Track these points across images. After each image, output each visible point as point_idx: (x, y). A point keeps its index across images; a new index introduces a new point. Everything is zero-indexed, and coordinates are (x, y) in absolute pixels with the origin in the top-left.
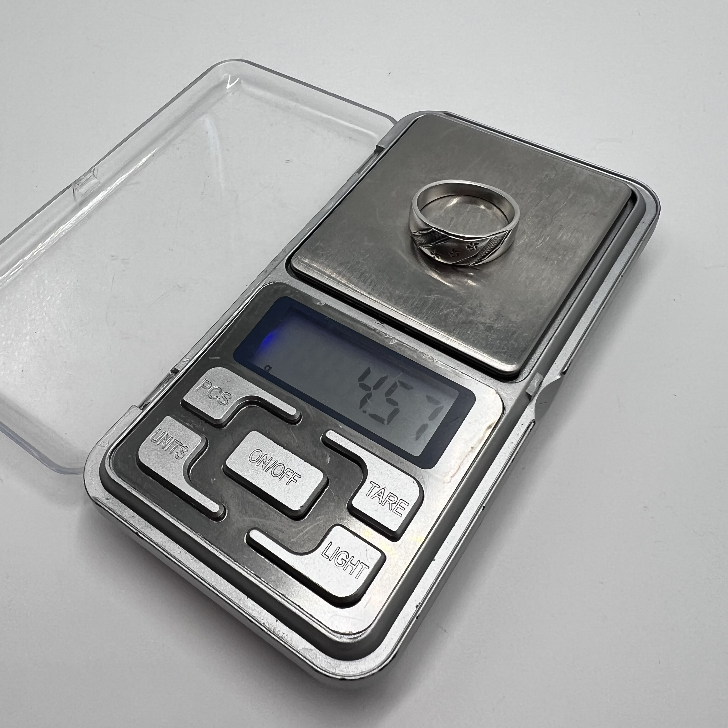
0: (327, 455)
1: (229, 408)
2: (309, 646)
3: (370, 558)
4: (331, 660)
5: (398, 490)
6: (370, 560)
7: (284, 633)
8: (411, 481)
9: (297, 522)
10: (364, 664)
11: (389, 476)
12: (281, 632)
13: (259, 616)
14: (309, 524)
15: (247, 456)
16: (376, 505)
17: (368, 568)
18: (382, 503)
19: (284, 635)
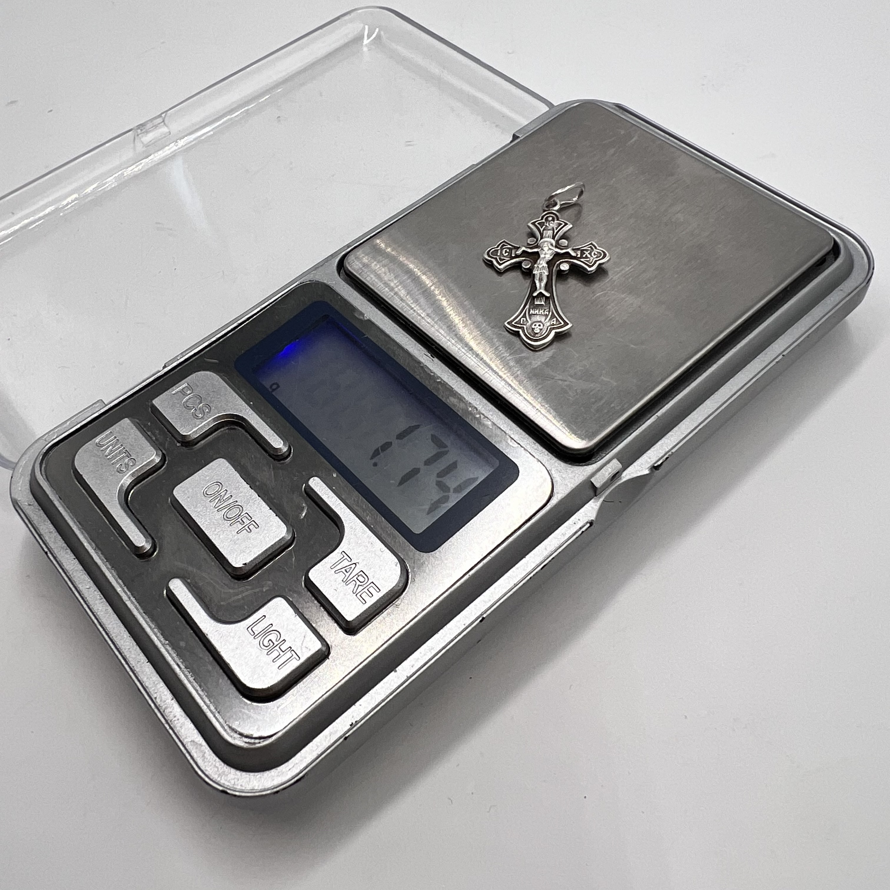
0: (303, 507)
1: (203, 423)
2: (200, 740)
3: (306, 647)
4: (220, 765)
5: (372, 570)
6: (304, 650)
7: (175, 717)
8: (393, 562)
9: (236, 581)
10: (259, 781)
11: (369, 550)
12: (172, 714)
13: (153, 689)
14: (249, 587)
15: (203, 487)
16: (338, 583)
17: (298, 659)
18: (346, 582)
19: (174, 719)
